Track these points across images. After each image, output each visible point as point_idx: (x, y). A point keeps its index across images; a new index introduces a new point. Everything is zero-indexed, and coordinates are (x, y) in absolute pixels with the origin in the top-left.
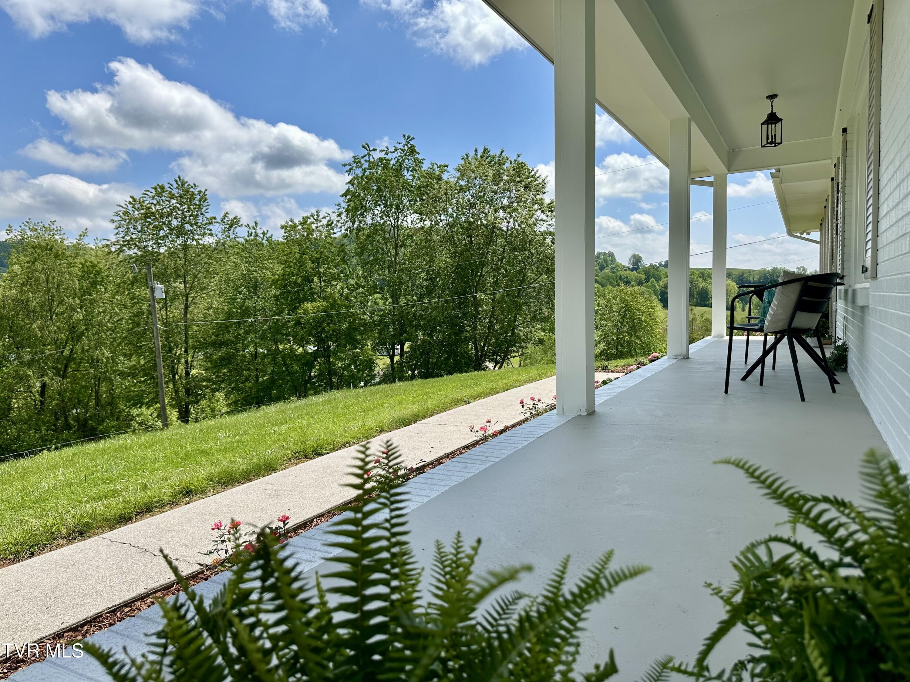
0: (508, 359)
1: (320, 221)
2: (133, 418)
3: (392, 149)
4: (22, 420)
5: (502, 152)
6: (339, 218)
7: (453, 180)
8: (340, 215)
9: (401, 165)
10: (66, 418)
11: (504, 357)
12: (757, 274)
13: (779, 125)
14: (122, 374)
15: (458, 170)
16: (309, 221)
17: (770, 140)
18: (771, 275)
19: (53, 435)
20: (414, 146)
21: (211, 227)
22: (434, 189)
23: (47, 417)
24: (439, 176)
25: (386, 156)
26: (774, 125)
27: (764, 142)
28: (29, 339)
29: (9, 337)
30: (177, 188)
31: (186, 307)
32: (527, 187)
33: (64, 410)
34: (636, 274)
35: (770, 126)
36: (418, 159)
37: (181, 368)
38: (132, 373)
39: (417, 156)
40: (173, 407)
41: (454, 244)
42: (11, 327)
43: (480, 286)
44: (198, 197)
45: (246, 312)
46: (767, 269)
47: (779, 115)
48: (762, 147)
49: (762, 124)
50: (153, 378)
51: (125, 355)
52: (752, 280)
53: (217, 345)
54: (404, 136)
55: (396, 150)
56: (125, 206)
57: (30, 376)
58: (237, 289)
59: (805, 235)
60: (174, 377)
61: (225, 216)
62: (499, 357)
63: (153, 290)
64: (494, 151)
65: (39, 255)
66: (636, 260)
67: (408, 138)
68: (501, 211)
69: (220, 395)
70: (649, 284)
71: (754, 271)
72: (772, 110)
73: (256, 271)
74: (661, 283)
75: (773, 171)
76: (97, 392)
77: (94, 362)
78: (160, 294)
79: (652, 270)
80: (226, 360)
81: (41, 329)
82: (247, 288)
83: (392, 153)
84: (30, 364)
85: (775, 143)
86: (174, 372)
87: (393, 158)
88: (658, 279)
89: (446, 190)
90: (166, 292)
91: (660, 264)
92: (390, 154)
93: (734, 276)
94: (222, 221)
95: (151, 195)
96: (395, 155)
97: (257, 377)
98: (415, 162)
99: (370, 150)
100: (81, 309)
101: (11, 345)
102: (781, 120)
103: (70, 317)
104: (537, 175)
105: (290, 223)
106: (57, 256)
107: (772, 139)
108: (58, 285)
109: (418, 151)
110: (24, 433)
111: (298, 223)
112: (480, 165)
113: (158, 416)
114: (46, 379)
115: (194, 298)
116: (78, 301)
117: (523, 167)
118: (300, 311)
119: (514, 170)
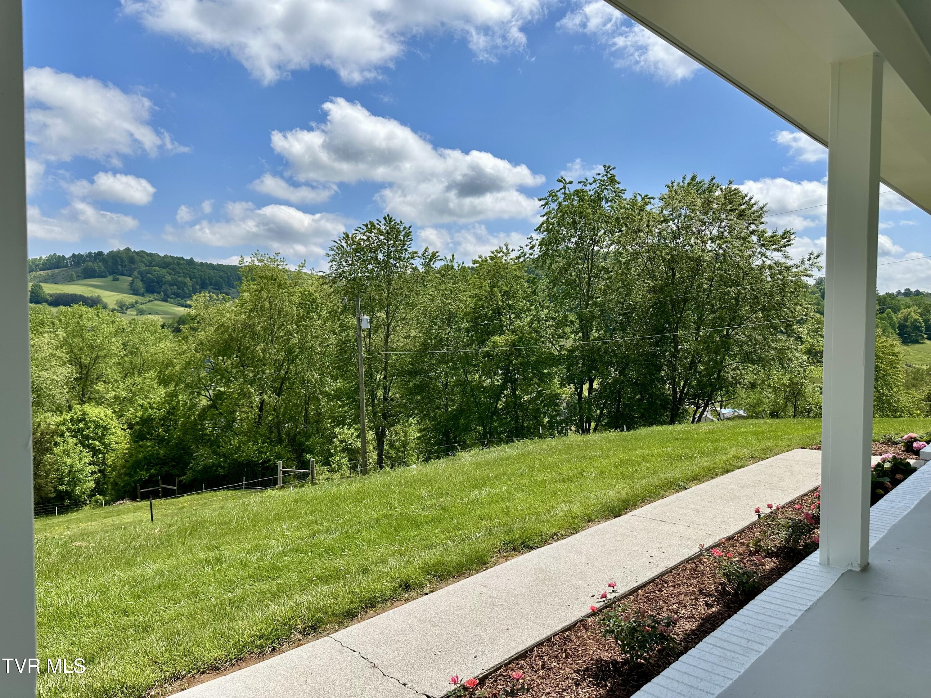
0: (713, 404)
1: (510, 254)
2: (335, 436)
3: (590, 181)
4: (243, 432)
5: (713, 179)
6: (532, 251)
7: (656, 211)
8: (533, 247)
9: (599, 195)
10: (279, 432)
11: (708, 402)
14: (328, 395)
15: (662, 199)
16: (499, 255)
19: (267, 448)
20: (614, 176)
21: (412, 261)
22: (635, 221)
23: (263, 430)
24: (641, 207)
25: (584, 187)
28: (253, 359)
29: (237, 357)
30: (385, 225)
31: (387, 336)
32: (741, 215)
33: (278, 424)
36: (618, 189)
37: (380, 393)
38: (338, 395)
39: (617, 186)
40: (371, 428)
41: (653, 277)
42: (239, 348)
43: (680, 323)
44: (403, 233)
45: (439, 344)
50: (356, 401)
51: (332, 377)
53: (413, 373)
54: (604, 166)
55: (595, 181)
56: (339, 242)
57: (252, 392)
58: (432, 320)
60: (373, 401)
61: (425, 250)
62: (700, 401)
63: (359, 320)
64: (704, 177)
65: (265, 284)
67: (608, 168)
68: (709, 242)
69: (413, 420)
70: (885, 315)
73: (450, 303)
74: (900, 315)
76: (306, 410)
77: (304, 382)
78: (365, 325)
79: (888, 299)
80: (420, 389)
81: (264, 351)
82: (441, 319)
83: (591, 184)
84: (252, 383)
86: (374, 396)
87: (591, 189)
88: (896, 310)
89: (648, 221)
90: (371, 322)
91: (899, 293)
92: (588, 185)
94: (423, 255)
95: (362, 231)
96: (594, 186)
97: (447, 405)
98: (615, 192)
99: (566, 184)
100: (297, 334)
101: (238, 363)
103: (288, 340)
104: (753, 201)
106: (280, 286)
108: (280, 313)
109: (618, 180)
110: (244, 444)
112: (688, 193)
113: (358, 437)
114: (265, 397)
115: (394, 327)
116: (295, 327)
117: (735, 194)
118: (489, 343)
119: (725, 198)
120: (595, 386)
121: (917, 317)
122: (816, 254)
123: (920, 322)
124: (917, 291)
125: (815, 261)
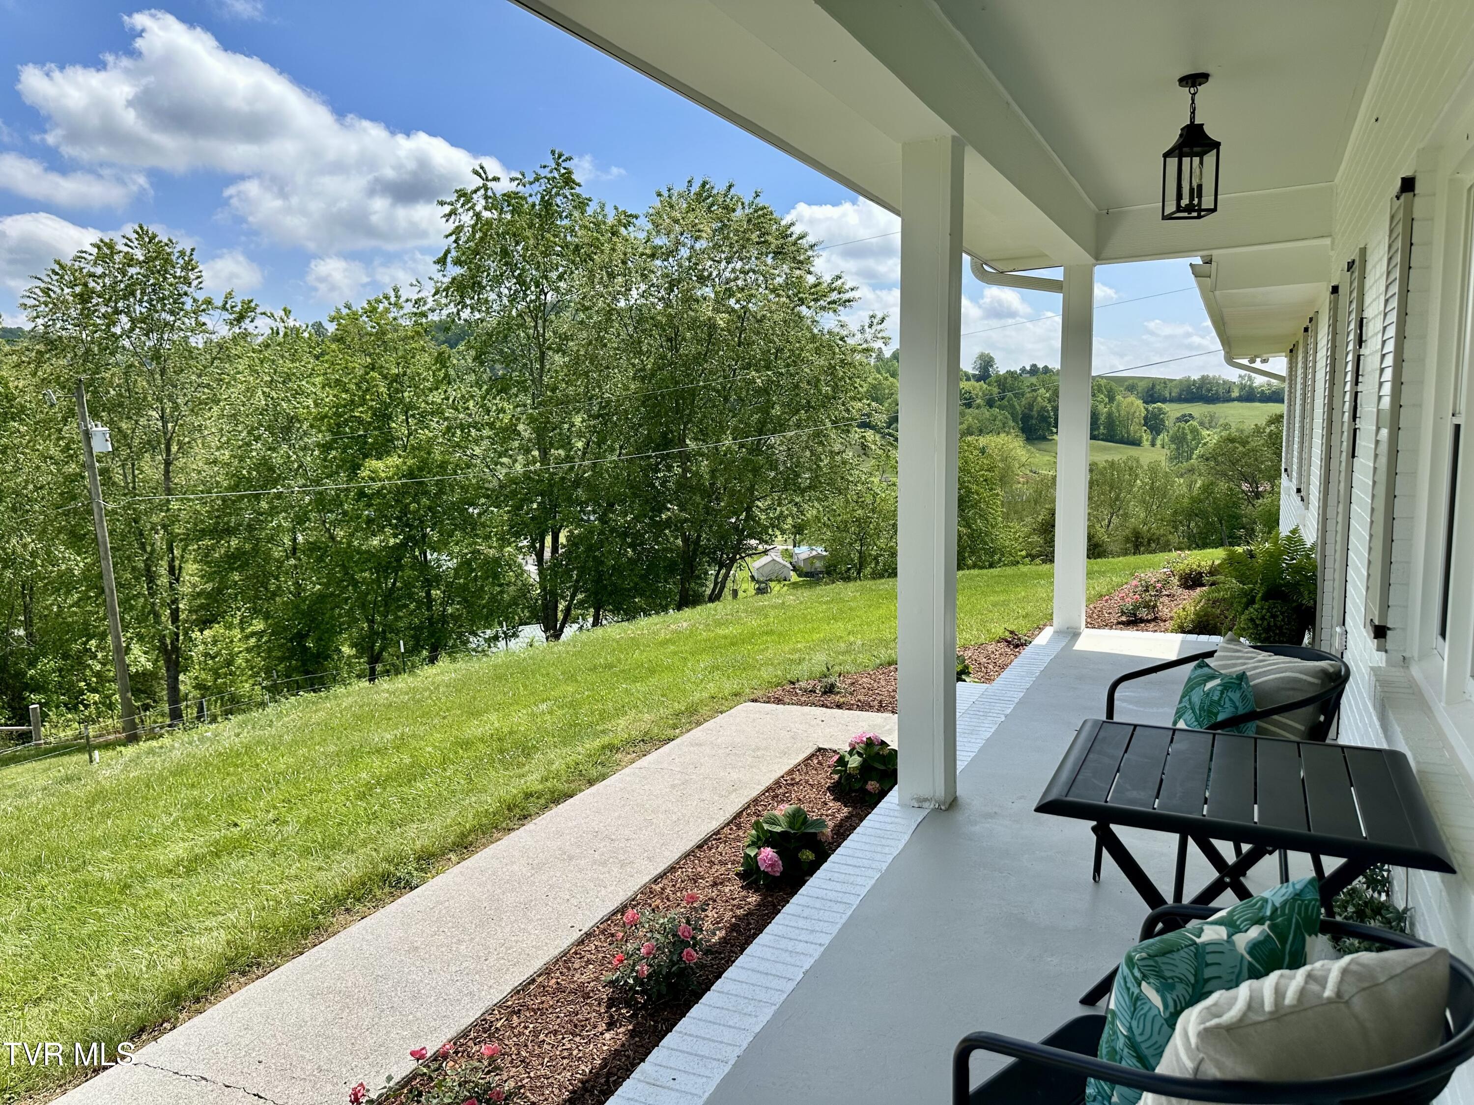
1: (402, 308)
3: (530, 177)
5: (730, 187)
7: (639, 238)
9: (548, 204)
11: (734, 555)
12: (1175, 387)
13: (1210, 159)
16: (381, 308)
17: (1185, 202)
18: (1198, 388)
20: (571, 172)
24: (612, 227)
25: (520, 189)
26: (1196, 160)
27: (1171, 208)
30: (140, 246)
31: (168, 463)
32: (778, 253)
34: (985, 386)
35: (1186, 161)
36: (578, 196)
39: (577, 190)
46: (1192, 378)
47: (1211, 132)
48: (1164, 218)
49: (1166, 155)
52: (1168, 395)
54: (553, 152)
55: (537, 179)
56: (47, 279)
58: (250, 430)
59: (1258, 364)
63: (88, 436)
64: (718, 186)
66: (986, 363)
67: (560, 157)
70: (1005, 402)
71: (1171, 381)
72: (1193, 118)
74: (1024, 402)
75: (1198, 261)
78: (101, 445)
79: (1009, 380)
82: (272, 429)
83: (531, 183)
85: (1200, 210)
87: (532, 194)
88: (1019, 395)
89: (625, 254)
91: (1023, 370)
92: (527, 186)
93: (1140, 389)
94: (224, 306)
95: (91, 258)
96: (537, 187)
97: (298, 588)
98: (573, 201)
99: (487, 179)
102: (1216, 145)
105: (345, 311)
107: (1192, 198)
109: (577, 181)
111: (360, 311)
115: (181, 445)
117: (764, 215)
118: (364, 473)
119: (749, 221)
120: (562, 539)
121: (1045, 404)
122: (880, 316)
123: (1048, 411)
124: (1046, 367)
125: (879, 327)
